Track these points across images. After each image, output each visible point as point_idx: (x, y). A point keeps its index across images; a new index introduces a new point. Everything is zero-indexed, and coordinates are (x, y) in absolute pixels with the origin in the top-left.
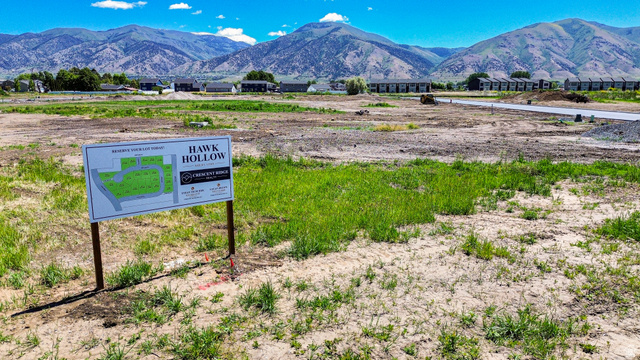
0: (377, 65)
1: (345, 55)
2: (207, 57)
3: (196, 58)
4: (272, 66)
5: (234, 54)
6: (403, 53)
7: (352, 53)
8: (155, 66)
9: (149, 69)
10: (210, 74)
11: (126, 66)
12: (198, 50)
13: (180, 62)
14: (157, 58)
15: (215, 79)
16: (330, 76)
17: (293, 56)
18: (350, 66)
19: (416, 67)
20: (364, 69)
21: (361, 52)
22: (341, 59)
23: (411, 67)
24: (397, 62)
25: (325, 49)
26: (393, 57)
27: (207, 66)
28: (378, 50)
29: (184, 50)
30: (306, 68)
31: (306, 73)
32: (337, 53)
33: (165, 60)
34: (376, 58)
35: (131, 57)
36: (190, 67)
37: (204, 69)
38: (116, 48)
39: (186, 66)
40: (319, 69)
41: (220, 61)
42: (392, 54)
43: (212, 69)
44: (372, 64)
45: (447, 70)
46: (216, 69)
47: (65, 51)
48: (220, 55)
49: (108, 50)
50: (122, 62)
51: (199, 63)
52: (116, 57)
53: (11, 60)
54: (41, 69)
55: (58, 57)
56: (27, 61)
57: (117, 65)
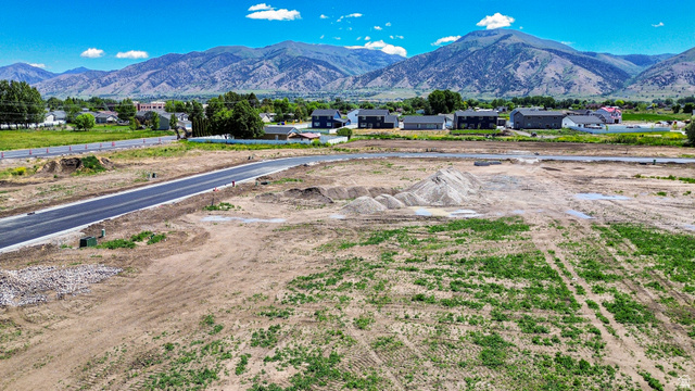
0: (557, 78)
1: (517, 66)
2: (359, 72)
3: (348, 73)
4: (430, 80)
5: (389, 68)
6: (589, 62)
7: (526, 63)
8: (307, 83)
9: (301, 85)
10: (362, 91)
11: (279, 83)
12: (350, 65)
13: (332, 78)
14: (310, 75)
15: (368, 95)
16: (497, 91)
17: (454, 68)
18: (522, 79)
19: (607, 79)
20: (540, 81)
21: (537, 62)
22: (512, 71)
23: (600, 79)
24: (583, 73)
25: (492, 60)
26: (577, 67)
27: (359, 82)
28: (557, 59)
29: (336, 65)
30: (468, 82)
31: (468, 88)
32: (507, 64)
33: (317, 75)
34: (554, 69)
35: (285, 74)
36: (343, 83)
37: (357, 85)
38: (272, 65)
39: (338, 82)
40: (484, 82)
41: (373, 76)
42: (575, 63)
43: (364, 84)
44: (550, 75)
45: (650, 82)
46: (369, 85)
47: (225, 69)
48: (373, 69)
49: (264, 67)
50: (276, 79)
51: (351, 78)
52: (271, 73)
53: (177, 78)
54: (203, 87)
55: (218, 75)
56: (192, 78)
57: (271, 82)
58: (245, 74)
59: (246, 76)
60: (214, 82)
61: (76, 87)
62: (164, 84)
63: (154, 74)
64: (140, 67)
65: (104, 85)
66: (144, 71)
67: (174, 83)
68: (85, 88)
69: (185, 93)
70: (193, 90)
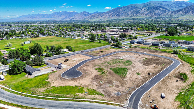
3: (170, 10)
5: (185, 8)
8: (155, 14)
10: (174, 16)
11: (147, 14)
13: (164, 12)
14: (157, 11)
15: (175, 18)
27: (173, 13)
29: (167, 8)
33: (159, 11)
35: (149, 12)
36: (167, 14)
37: (172, 14)
38: (145, 9)
39: (166, 13)
41: (179, 11)
43: (175, 14)
46: (177, 14)
47: (132, 11)
48: (180, 8)
49: (143, 10)
50: (146, 13)
51: (171, 12)
52: (145, 11)
54: (125, 16)
55: (130, 13)
56: (123, 14)
57: (144, 14)
58: (137, 12)
60: (128, 15)
61: (96, 17)
62: (115, 16)
63: (113, 13)
64: (110, 11)
65: (101, 16)
66: (111, 12)
67: (118, 15)
68: (97, 17)
69: (120, 18)
70: (123, 17)
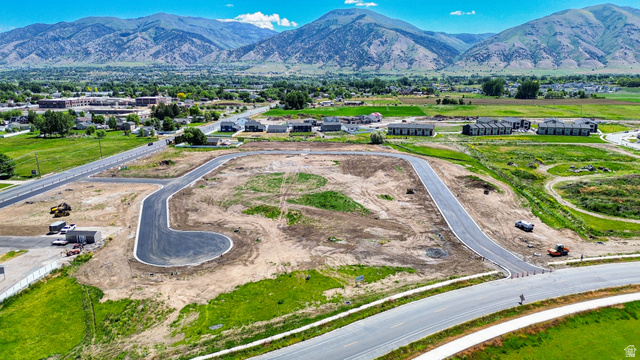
0: (402, 54)
1: (370, 44)
2: (235, 45)
3: (222, 46)
4: (298, 55)
5: (260, 43)
6: (427, 41)
7: (377, 42)
8: (183, 56)
9: (178, 58)
10: (237, 64)
11: (156, 55)
12: (224, 37)
13: (208, 51)
14: (185, 48)
15: (242, 69)
16: (355, 66)
17: (318, 44)
18: (374, 55)
19: (440, 55)
20: (389, 57)
21: (386, 41)
22: (366, 48)
23: (436, 56)
24: (422, 51)
25: (349, 38)
26: (418, 46)
27: (234, 55)
28: (402, 38)
29: (211, 38)
30: (330, 57)
31: (330, 62)
32: (362, 42)
33: (193, 48)
34: (400, 47)
35: (161, 47)
36: (218, 56)
37: (231, 58)
38: (147, 37)
39: (214, 55)
40: (343, 58)
41: (247, 50)
42: (416, 42)
43: (239, 58)
44: (397, 52)
45: (472, 59)
46: (243, 59)
47: (98, 41)
48: (246, 43)
49: (139, 39)
50: (152, 51)
51: (225, 52)
52: (147, 46)
53: (47, 49)
54: (76, 58)
55: (91, 46)
56: (63, 50)
57: (147, 55)
58: (119, 46)
59: (120, 48)
60: (87, 54)
62: (33, 55)
63: (21, 45)
64: (4, 37)
66: (9, 42)
67: (43, 55)
69: (57, 65)
70: (65, 63)
